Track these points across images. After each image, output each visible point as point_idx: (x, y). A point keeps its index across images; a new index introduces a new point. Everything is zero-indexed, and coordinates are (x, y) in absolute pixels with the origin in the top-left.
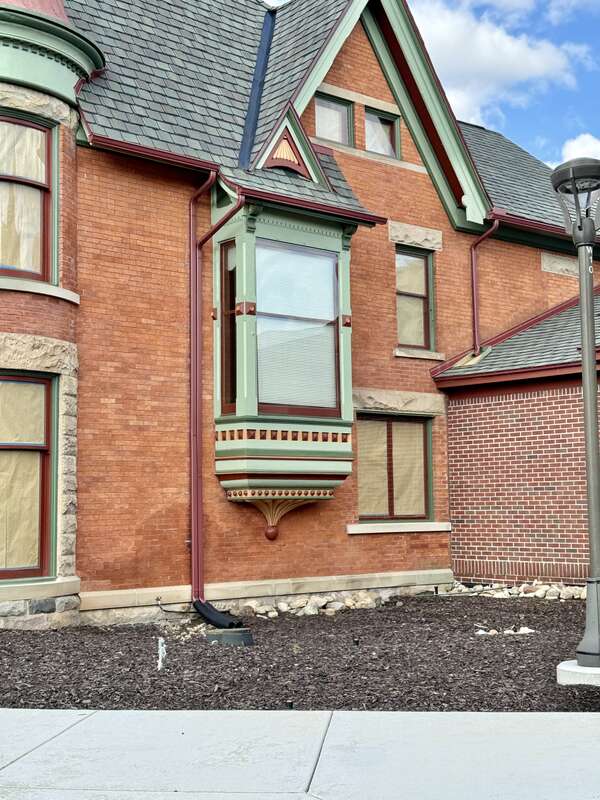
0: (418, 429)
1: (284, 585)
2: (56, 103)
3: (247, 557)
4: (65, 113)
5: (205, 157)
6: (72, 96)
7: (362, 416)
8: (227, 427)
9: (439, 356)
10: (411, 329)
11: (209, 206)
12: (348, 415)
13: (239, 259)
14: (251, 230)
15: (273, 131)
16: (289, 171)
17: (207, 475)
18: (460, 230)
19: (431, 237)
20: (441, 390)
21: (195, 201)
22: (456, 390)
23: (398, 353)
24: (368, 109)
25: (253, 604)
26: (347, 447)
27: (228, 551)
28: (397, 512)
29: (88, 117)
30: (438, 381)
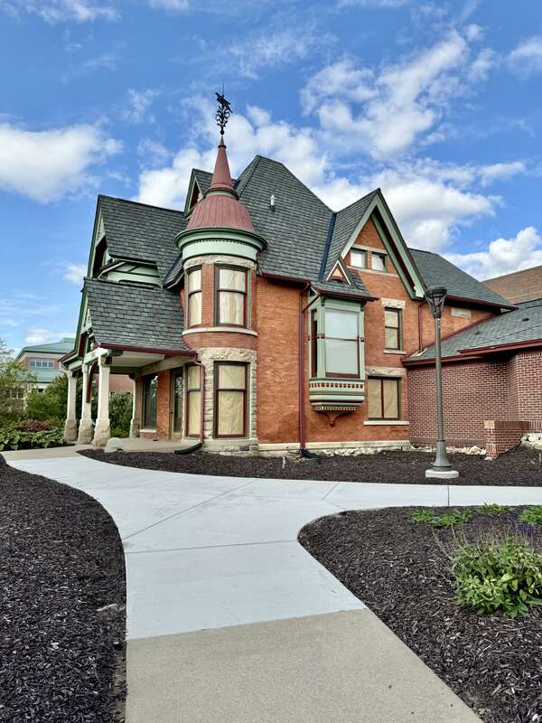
0: (395, 383)
1: (337, 444)
2: (250, 261)
3: (322, 433)
4: (252, 264)
5: (305, 278)
6: (255, 258)
7: (370, 377)
8: (314, 382)
9: (404, 353)
10: (392, 341)
11: (307, 296)
12: (363, 377)
13: (318, 317)
14: (323, 305)
15: (332, 266)
16: (339, 281)
17: (306, 401)
18: (413, 300)
19: (401, 304)
20: (404, 367)
21: (302, 295)
22: (411, 366)
23: (386, 352)
24: (373, 253)
25: (324, 451)
26: (362, 390)
27: (314, 430)
28: (385, 417)
29: (261, 266)
30: (403, 363)
